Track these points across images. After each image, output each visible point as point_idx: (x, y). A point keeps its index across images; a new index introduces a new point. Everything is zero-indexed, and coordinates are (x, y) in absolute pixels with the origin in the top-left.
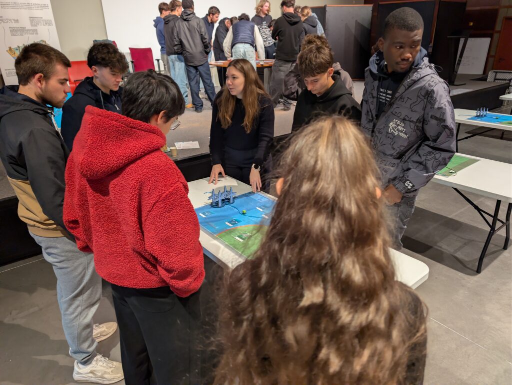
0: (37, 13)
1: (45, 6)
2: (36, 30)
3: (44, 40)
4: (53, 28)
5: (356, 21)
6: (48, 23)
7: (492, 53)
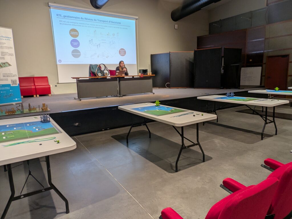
0: (5, 50)
1: (11, 48)
2: (4, 58)
3: (8, 62)
4: (14, 57)
5: (186, 59)
6: (11, 55)
7: (264, 74)
